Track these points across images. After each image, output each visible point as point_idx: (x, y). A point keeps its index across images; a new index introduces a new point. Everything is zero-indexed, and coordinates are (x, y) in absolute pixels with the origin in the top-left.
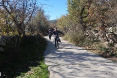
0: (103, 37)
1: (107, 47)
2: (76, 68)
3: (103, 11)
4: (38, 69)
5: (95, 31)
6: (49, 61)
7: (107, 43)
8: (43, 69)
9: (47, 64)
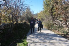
0: (65, 24)
1: (67, 31)
2: (45, 45)
3: (65, 8)
4: (22, 45)
5: (60, 20)
6: (29, 40)
7: (67, 28)
8: (25, 44)
9: (28, 41)
